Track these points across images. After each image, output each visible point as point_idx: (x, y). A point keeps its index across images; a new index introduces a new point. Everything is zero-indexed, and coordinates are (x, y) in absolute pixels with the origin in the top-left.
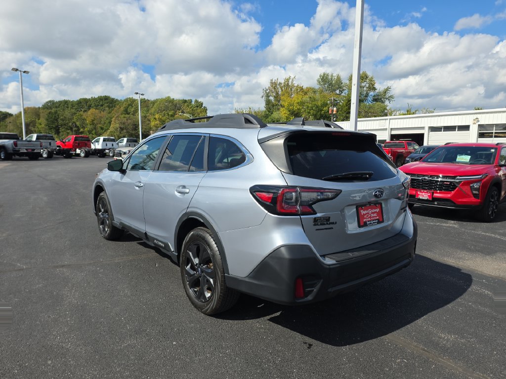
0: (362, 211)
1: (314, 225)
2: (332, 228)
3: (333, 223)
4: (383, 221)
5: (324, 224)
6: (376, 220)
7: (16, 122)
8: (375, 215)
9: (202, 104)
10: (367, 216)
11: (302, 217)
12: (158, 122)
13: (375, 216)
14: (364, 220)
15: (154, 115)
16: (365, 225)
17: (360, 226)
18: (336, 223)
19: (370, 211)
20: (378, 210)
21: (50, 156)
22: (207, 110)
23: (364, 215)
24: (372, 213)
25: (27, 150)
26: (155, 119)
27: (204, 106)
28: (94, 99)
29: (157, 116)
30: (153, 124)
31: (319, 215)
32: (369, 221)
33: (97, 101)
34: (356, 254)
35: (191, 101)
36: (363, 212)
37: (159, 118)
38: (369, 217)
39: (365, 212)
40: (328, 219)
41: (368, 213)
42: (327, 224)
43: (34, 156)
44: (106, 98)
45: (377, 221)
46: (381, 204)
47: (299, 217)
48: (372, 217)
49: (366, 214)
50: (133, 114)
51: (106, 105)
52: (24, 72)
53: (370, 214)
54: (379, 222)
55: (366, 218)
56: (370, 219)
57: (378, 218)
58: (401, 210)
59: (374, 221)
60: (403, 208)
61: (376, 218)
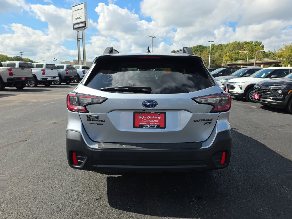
1: (88, 120)
2: (103, 124)
3: (102, 121)
4: (165, 127)
5: (95, 121)
9: (261, 43)
11: (80, 113)
12: (228, 58)
13: (154, 122)
14: (140, 123)
15: (226, 54)
16: (141, 127)
17: (135, 127)
18: (105, 121)
19: (149, 118)
20: (159, 118)
22: (264, 47)
23: (141, 119)
24: (152, 119)
26: (227, 56)
27: (262, 44)
28: (194, 48)
29: (228, 54)
30: (224, 59)
31: (90, 114)
33: (195, 48)
34: (124, 146)
35: (252, 42)
36: (140, 117)
37: (229, 55)
40: (97, 118)
41: (147, 119)
42: (97, 121)
44: (200, 46)
45: (156, 126)
46: (165, 113)
47: (78, 113)
48: (151, 122)
49: (144, 119)
50: (213, 54)
51: (199, 50)
52: (154, 37)
53: (149, 120)
54: (158, 127)
55: (142, 122)
56: (147, 123)
57: (158, 123)
58: (194, 121)
59: (152, 126)
60: (200, 121)
61: (155, 123)
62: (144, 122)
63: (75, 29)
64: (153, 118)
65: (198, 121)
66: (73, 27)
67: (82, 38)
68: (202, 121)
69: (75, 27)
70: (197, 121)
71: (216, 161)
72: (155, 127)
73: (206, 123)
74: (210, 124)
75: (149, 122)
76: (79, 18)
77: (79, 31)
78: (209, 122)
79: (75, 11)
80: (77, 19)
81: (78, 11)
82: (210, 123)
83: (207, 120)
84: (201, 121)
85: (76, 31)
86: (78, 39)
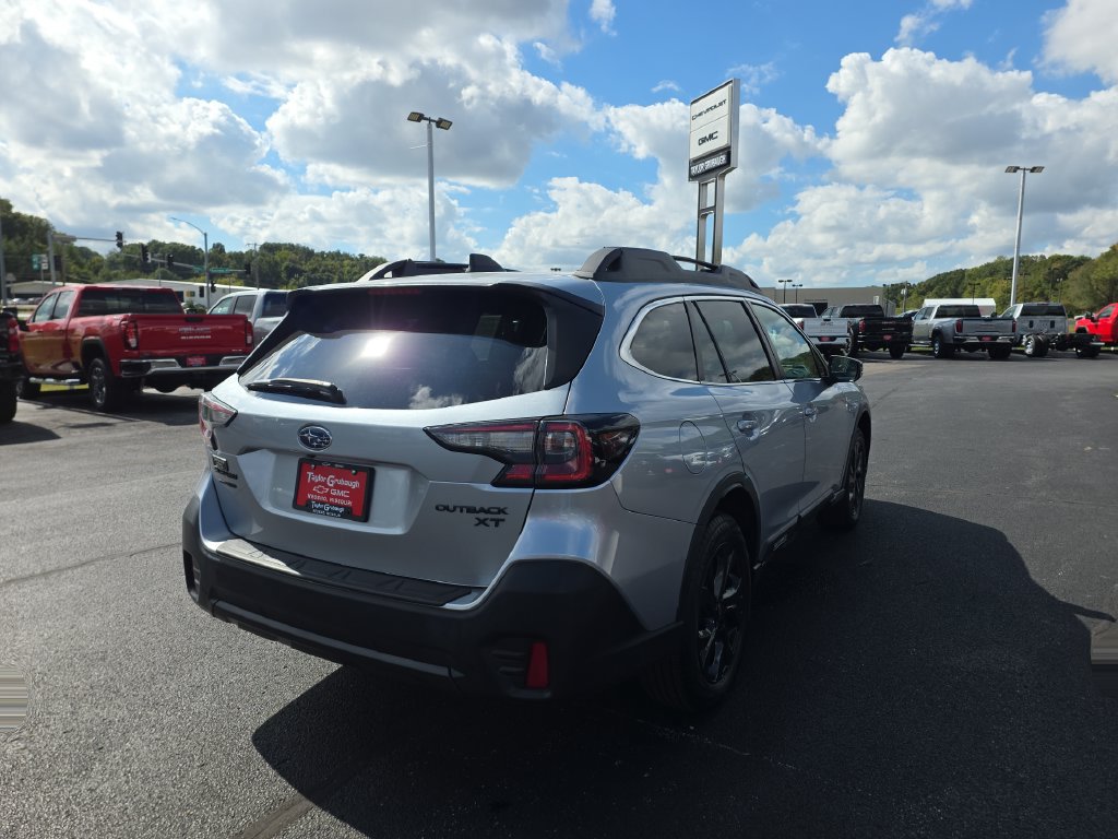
0: (310, 474)
2: (235, 487)
3: (233, 476)
4: (365, 518)
6: (340, 506)
7: (1089, 278)
8: (342, 493)
10: (321, 489)
13: (341, 498)
14: (309, 496)
16: (307, 507)
17: (296, 505)
18: (237, 478)
19: (331, 480)
20: (355, 485)
21: (1041, 352)
23: (313, 484)
24: (337, 487)
25: (980, 337)
31: (217, 453)
32: (317, 502)
36: (311, 476)
38: (324, 495)
39: (319, 478)
40: (226, 465)
41: (325, 484)
42: (226, 474)
43: (1000, 352)
45: (342, 510)
46: (371, 474)
48: (334, 497)
49: (319, 483)
52: (1033, 170)
53: (330, 488)
54: (348, 514)
55: (315, 493)
56: (324, 499)
57: (350, 503)
58: (437, 508)
59: (334, 508)
60: (458, 510)
61: (342, 502)
62: (317, 494)
63: (692, 177)
64: (341, 482)
65: (451, 508)
66: (690, 170)
67: (714, 208)
68: (465, 510)
69: (695, 170)
70: (446, 508)
71: (503, 669)
72: (337, 512)
73: (482, 522)
74: (497, 525)
75: (328, 495)
76: (711, 137)
77: (706, 184)
78: (492, 520)
79: (700, 114)
80: (703, 140)
81: (711, 111)
82: (497, 522)
83: (482, 510)
84: (461, 511)
85: (696, 185)
86: (699, 212)
